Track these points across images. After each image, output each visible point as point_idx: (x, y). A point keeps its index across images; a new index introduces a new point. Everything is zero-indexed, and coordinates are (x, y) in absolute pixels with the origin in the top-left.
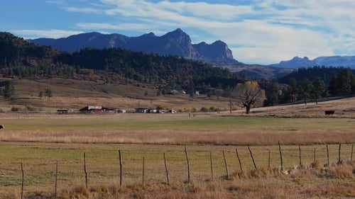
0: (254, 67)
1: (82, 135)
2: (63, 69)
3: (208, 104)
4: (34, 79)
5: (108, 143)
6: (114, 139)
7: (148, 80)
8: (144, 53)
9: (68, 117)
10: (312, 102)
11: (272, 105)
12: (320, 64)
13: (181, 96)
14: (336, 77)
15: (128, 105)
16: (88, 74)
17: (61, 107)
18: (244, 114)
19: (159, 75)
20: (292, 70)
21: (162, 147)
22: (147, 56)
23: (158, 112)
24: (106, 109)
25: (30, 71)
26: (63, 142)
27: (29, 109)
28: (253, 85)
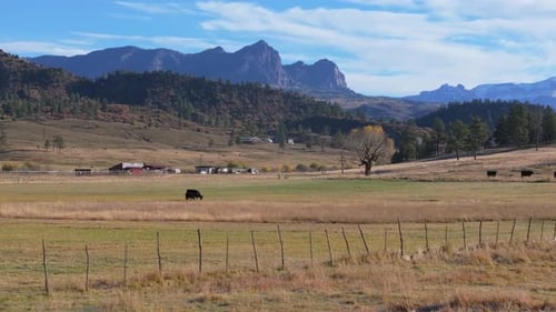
0: (380, 101)
1: (126, 209)
2: (80, 104)
3: (308, 159)
4: (37, 120)
5: (166, 220)
6: (174, 215)
7: (214, 121)
8: (207, 79)
9: (93, 180)
10: (468, 156)
11: (407, 161)
12: (482, 97)
13: (265, 146)
14: (505, 117)
15: (183, 160)
16: (120, 111)
17: (80, 165)
18: (363, 176)
19: (230, 114)
20: (438, 106)
21: (242, 225)
22: (211, 83)
23: (230, 172)
24: (150, 167)
25: (29, 108)
26: (102, 219)
27: (30, 167)
28: (375, 132)
